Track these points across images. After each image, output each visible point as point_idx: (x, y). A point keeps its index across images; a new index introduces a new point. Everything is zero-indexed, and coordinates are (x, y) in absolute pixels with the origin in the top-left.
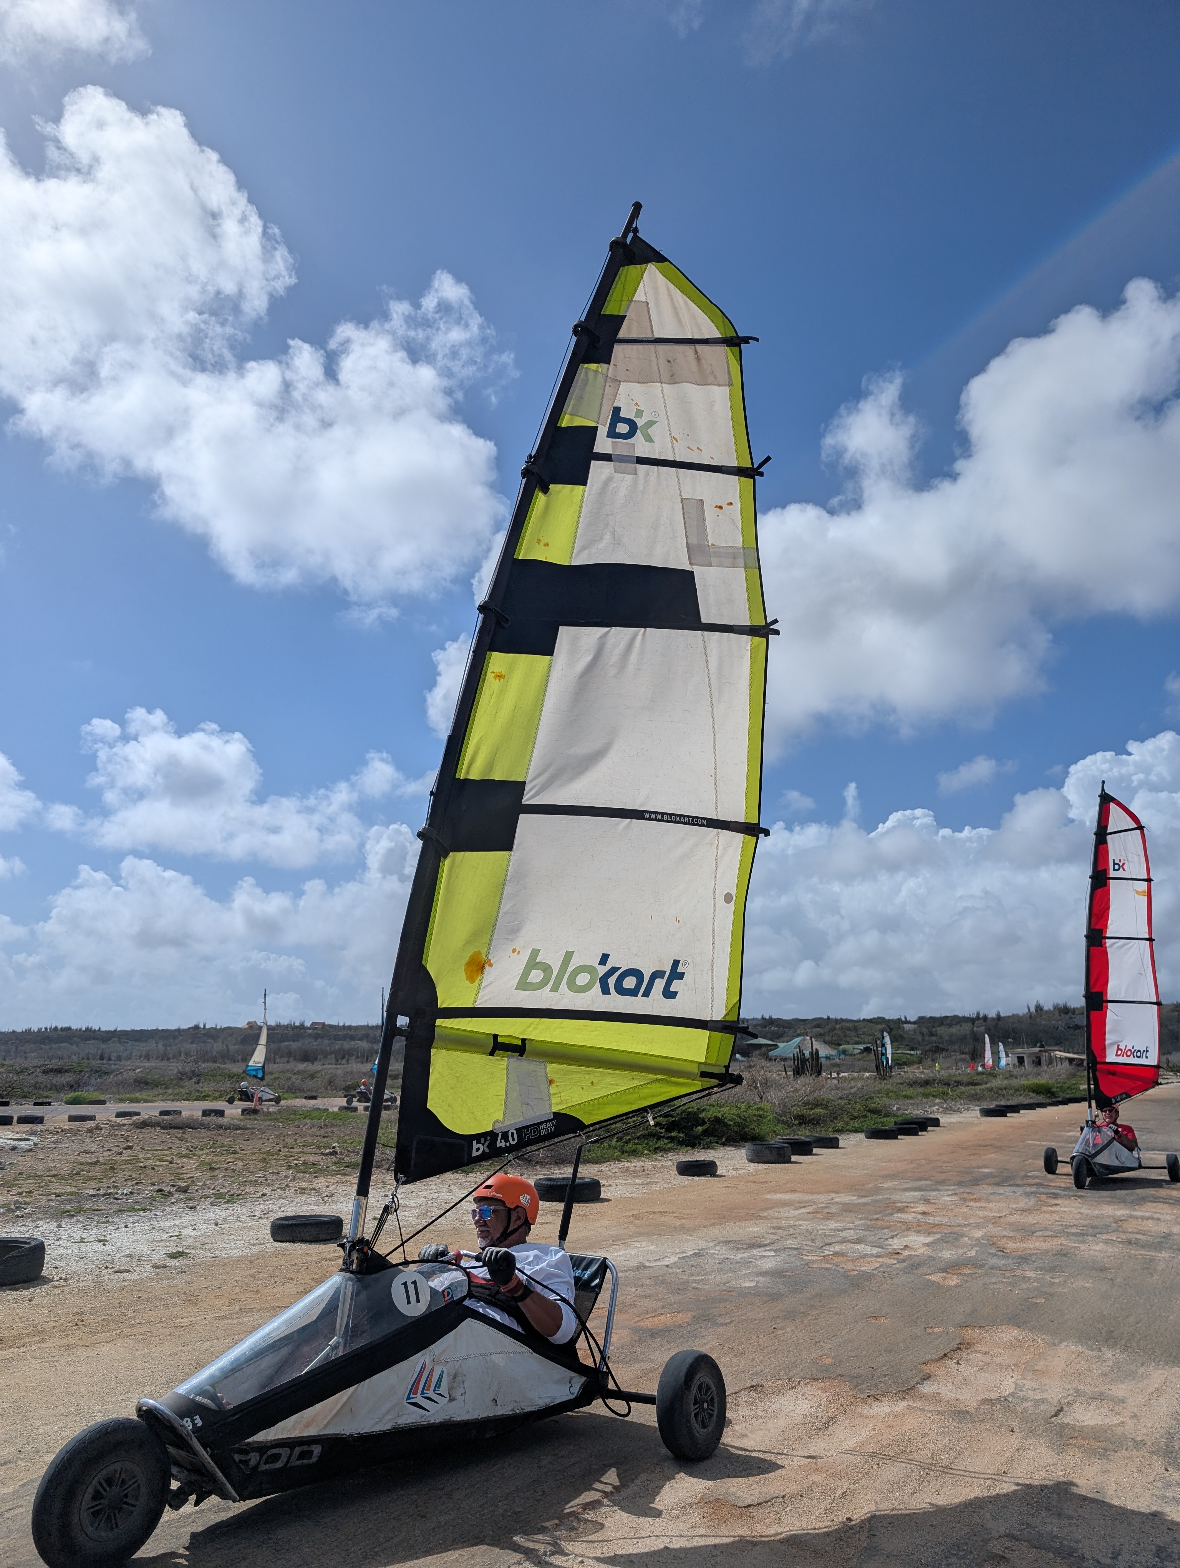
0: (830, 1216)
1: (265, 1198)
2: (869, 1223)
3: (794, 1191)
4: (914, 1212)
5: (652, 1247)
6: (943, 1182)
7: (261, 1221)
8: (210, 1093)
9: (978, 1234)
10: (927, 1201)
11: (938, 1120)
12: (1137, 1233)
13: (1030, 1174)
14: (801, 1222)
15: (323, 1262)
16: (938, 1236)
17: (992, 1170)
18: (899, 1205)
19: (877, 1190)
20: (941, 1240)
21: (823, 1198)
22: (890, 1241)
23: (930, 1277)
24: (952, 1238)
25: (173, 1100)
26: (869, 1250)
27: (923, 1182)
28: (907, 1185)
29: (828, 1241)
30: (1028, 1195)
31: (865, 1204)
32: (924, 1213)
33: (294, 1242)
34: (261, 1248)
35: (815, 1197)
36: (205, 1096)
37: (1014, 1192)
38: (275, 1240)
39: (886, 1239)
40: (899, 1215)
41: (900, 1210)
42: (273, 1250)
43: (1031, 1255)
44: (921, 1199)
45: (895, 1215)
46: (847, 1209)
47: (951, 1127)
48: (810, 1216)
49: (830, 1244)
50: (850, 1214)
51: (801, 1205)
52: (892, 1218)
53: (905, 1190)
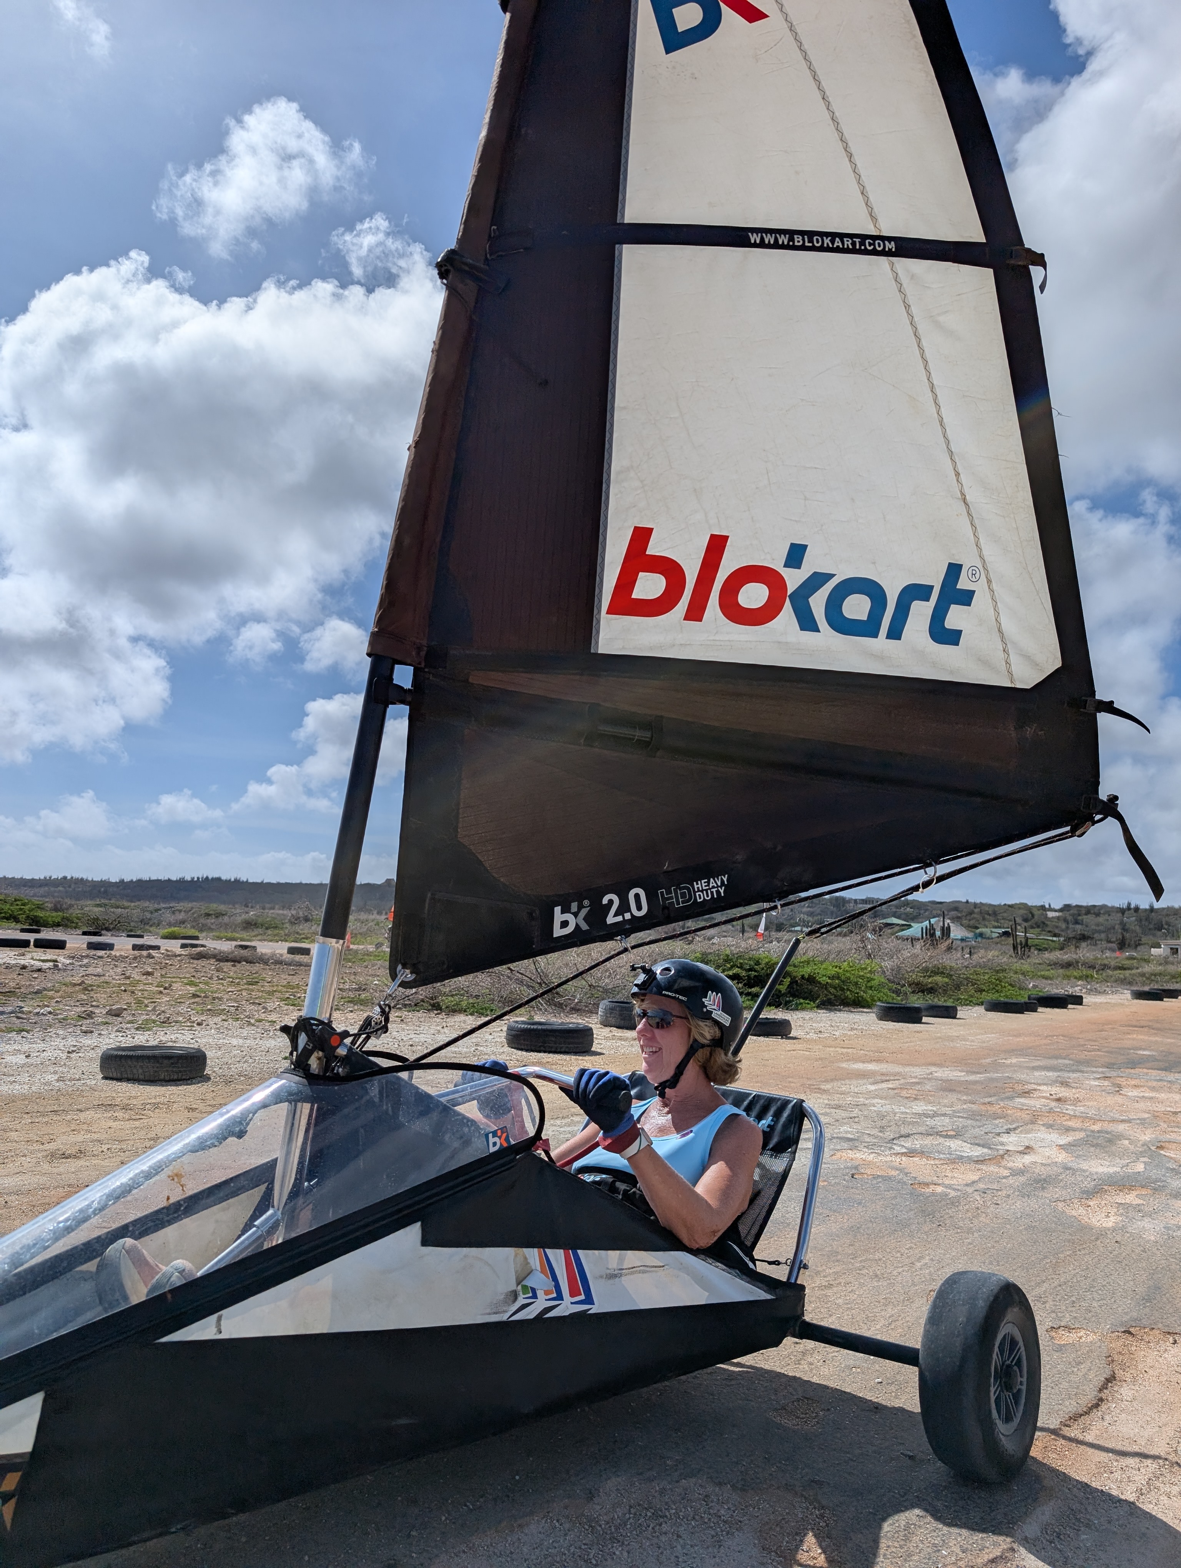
0: (919, 1096)
2: (975, 1108)
3: (879, 1060)
4: (1045, 1097)
11: (1081, 997)
16: (1080, 1135)
17: (1152, 1053)
18: (1023, 1087)
20: (1085, 1142)
22: (1004, 1138)
24: (1103, 1139)
26: (967, 1150)
28: (1038, 1064)
29: (904, 1130)
31: (975, 1083)
32: (1059, 1100)
39: (999, 1134)
50: (950, 1095)
52: (1010, 1103)
53: (1034, 1068)
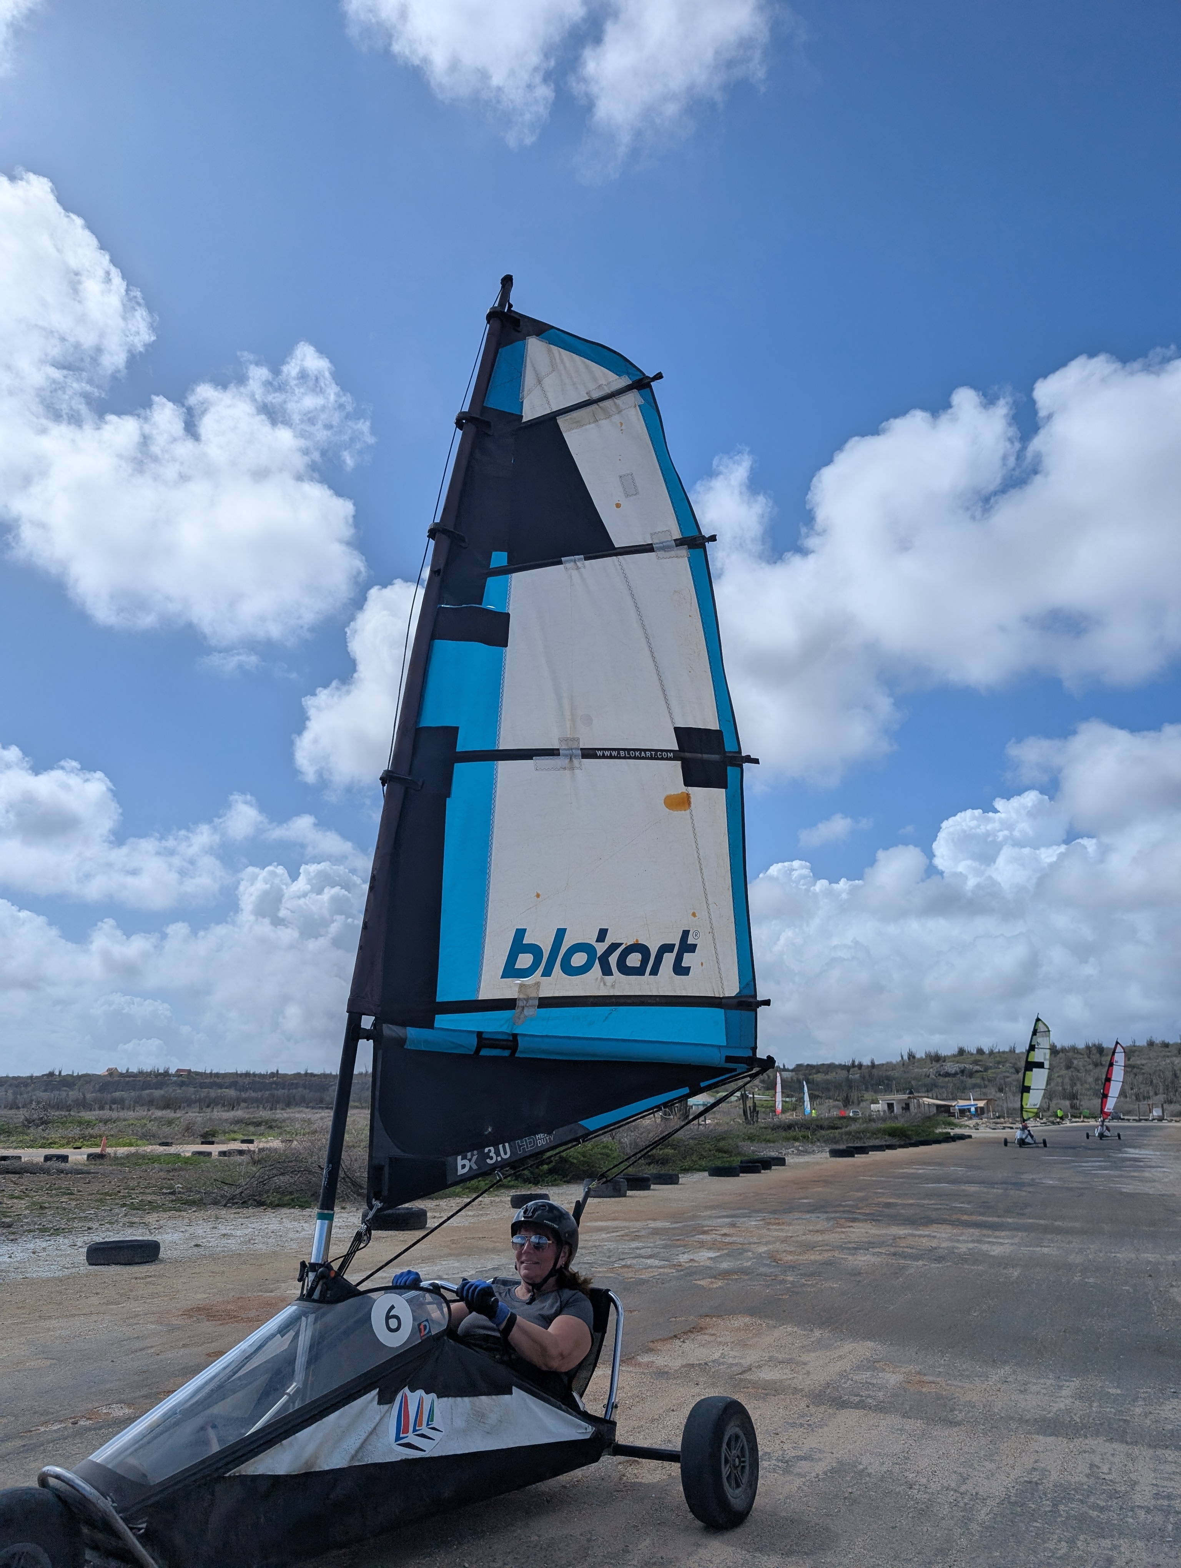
0: (636, 1238)
1: (91, 1231)
2: (669, 1242)
3: (614, 1220)
4: (716, 1234)
5: (457, 1265)
6: (759, 1211)
7: (80, 1249)
8: (57, 1140)
9: (762, 1249)
10: (733, 1225)
11: (784, 1159)
12: (907, 1247)
13: (843, 1203)
14: (606, 1243)
15: (133, 1280)
16: (726, 1251)
17: (811, 1201)
18: (705, 1228)
19: (694, 1217)
20: (728, 1255)
21: (638, 1224)
22: (680, 1256)
23: (698, 1282)
24: (737, 1252)
25: (16, 1148)
26: (656, 1262)
27: (741, 1211)
28: (725, 1214)
29: (622, 1257)
30: (828, 1219)
31: (675, 1228)
32: (725, 1235)
33: (108, 1265)
34: (74, 1270)
35: (631, 1224)
36: (51, 1143)
37: (819, 1217)
38: (90, 1264)
39: (677, 1255)
40: (701, 1236)
41: (705, 1233)
42: (86, 1271)
43: (800, 1265)
44: (727, 1224)
45: (697, 1237)
46: (656, 1232)
47: (796, 1166)
48: (618, 1238)
49: (624, 1259)
50: (655, 1236)
51: (616, 1229)
52: (692, 1239)
53: (720, 1217)
